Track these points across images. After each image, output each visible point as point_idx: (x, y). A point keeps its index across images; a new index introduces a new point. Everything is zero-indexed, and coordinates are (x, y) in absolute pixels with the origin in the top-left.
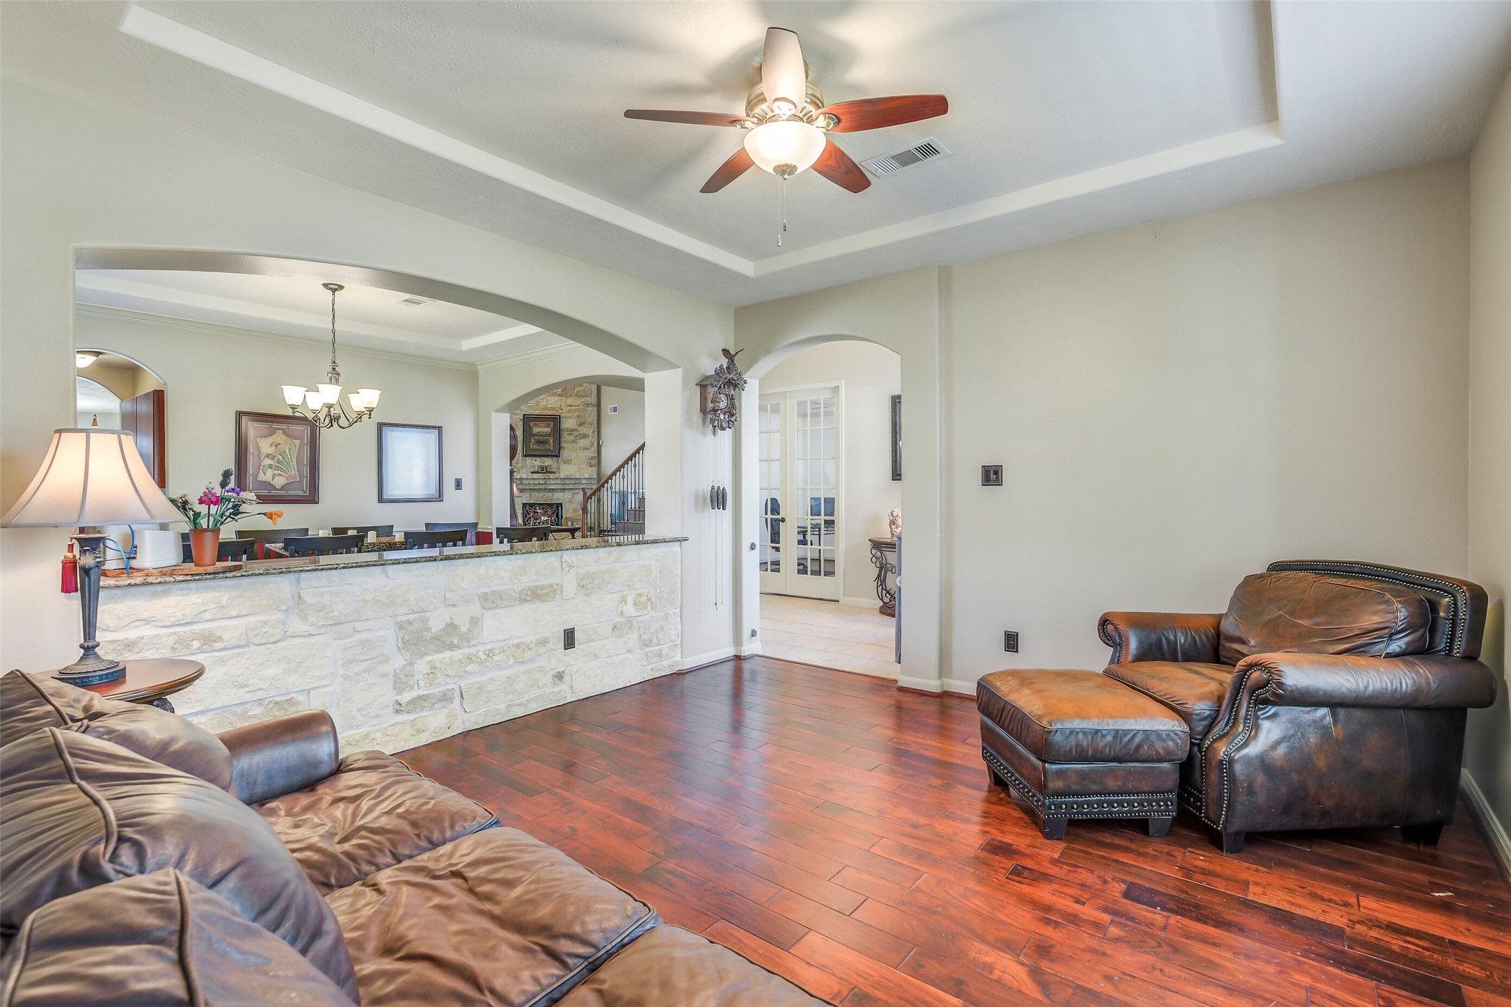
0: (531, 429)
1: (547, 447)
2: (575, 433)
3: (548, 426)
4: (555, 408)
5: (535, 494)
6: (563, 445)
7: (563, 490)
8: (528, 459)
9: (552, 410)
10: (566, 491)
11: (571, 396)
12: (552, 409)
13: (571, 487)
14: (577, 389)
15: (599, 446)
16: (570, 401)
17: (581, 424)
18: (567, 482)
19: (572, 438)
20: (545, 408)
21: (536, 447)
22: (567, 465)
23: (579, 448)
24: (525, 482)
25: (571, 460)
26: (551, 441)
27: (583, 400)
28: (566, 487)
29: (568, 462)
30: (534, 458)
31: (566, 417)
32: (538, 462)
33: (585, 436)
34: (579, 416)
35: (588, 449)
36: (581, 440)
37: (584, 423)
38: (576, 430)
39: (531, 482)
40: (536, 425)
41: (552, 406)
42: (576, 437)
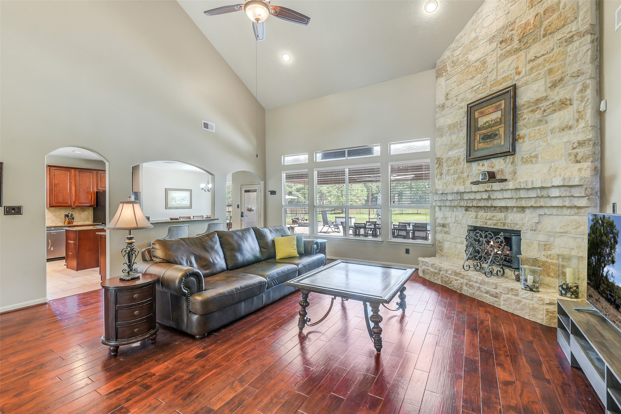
0: (476, 121)
1: (496, 142)
2: (544, 105)
3: (497, 109)
4: (508, 76)
5: (482, 213)
6: (521, 132)
7: (523, 209)
8: (474, 165)
9: (504, 82)
10: (528, 211)
11: (535, 41)
12: (504, 79)
13: (532, 203)
14: (546, 23)
15: (600, 115)
16: (535, 50)
17: (554, 85)
18: (523, 194)
19: (538, 115)
20: (497, 82)
21: (481, 145)
22: (529, 166)
23: (552, 131)
24: (466, 196)
25: (536, 156)
26: (502, 131)
27: (558, 35)
28: (523, 203)
29: (532, 159)
30: (481, 163)
31: (526, 84)
32: (486, 166)
33: (564, 103)
34: (550, 71)
35: (570, 128)
36: (556, 115)
37: (561, 80)
38: (546, 98)
39: (472, 196)
40: (483, 114)
41: (503, 76)
42: (545, 111)
